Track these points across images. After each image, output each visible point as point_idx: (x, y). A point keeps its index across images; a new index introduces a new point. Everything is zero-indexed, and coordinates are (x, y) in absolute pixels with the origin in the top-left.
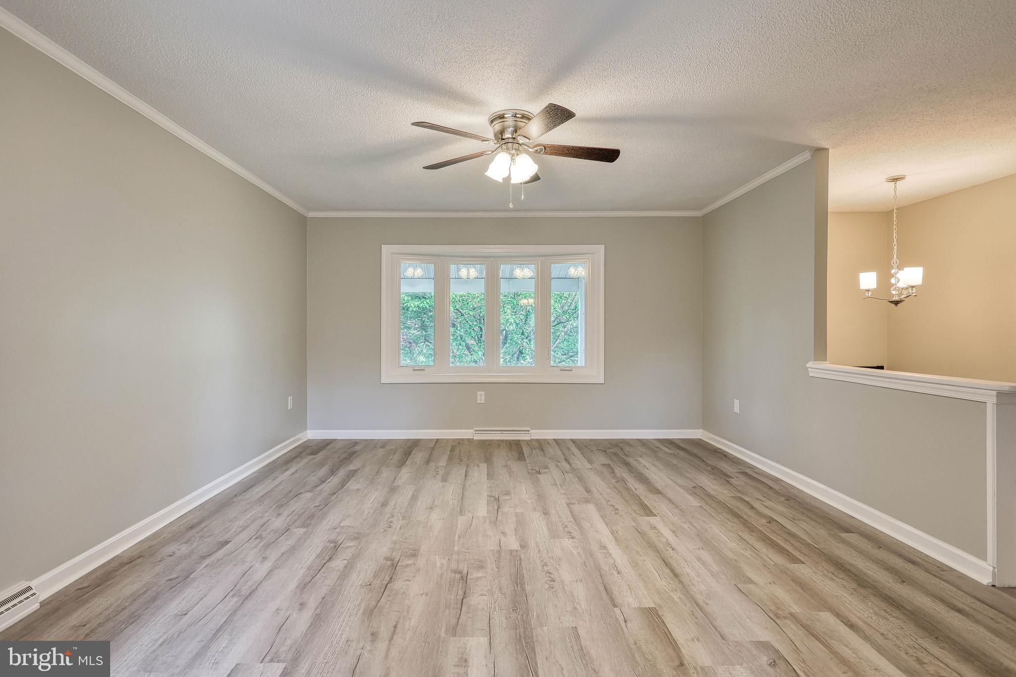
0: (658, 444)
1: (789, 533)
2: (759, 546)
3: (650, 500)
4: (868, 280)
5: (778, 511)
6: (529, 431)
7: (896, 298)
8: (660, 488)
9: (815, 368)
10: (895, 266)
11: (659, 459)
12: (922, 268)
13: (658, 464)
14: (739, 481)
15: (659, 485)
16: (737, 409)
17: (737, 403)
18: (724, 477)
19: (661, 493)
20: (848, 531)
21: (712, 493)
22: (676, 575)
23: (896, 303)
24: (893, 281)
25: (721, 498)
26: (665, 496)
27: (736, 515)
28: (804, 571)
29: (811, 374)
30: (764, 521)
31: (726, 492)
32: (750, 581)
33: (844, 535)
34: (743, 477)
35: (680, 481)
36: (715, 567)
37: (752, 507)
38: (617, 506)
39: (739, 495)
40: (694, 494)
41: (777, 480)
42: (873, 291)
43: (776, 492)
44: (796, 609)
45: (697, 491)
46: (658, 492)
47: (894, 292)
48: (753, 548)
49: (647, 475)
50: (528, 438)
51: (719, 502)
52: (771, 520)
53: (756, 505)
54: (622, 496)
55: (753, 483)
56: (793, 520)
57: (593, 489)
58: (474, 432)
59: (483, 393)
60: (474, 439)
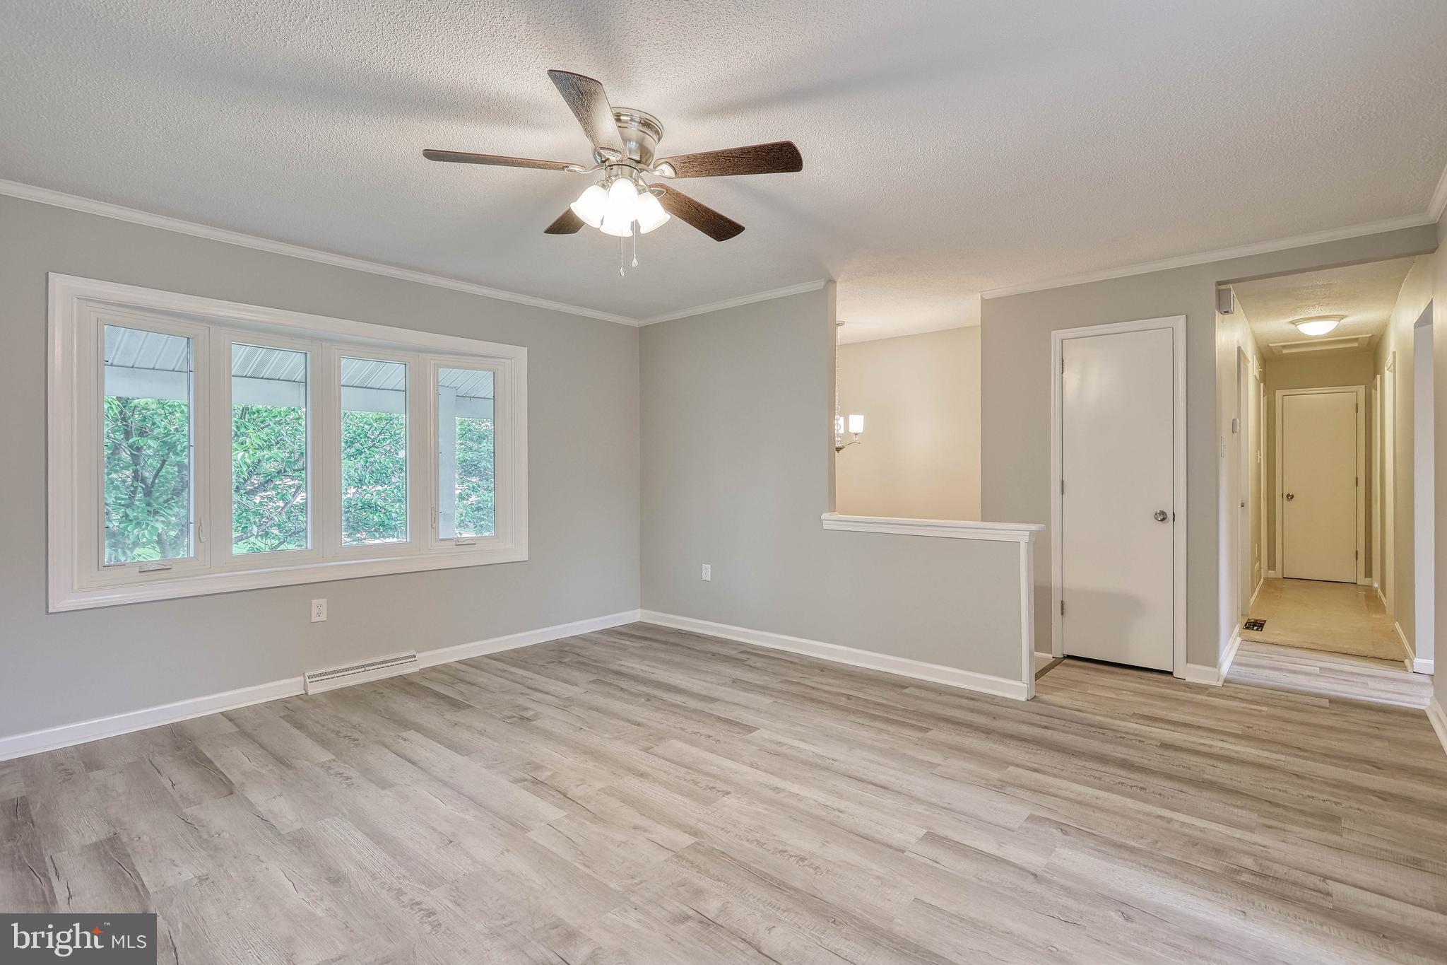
0: (607, 638)
3: (719, 710)
6: (415, 656)
7: (838, 445)
8: (706, 693)
9: (831, 520)
11: (642, 657)
12: (863, 417)
15: (697, 689)
16: (707, 576)
17: (705, 569)
19: (719, 700)
21: (759, 682)
22: (884, 787)
23: (839, 450)
24: (839, 427)
25: (775, 686)
29: (827, 526)
33: (907, 692)
35: (709, 678)
37: (812, 687)
39: (784, 678)
43: (803, 665)
45: (741, 685)
47: (837, 439)
50: (416, 669)
51: (782, 692)
52: (846, 696)
53: (809, 683)
54: (684, 716)
58: (308, 680)
59: (323, 601)
60: (310, 692)
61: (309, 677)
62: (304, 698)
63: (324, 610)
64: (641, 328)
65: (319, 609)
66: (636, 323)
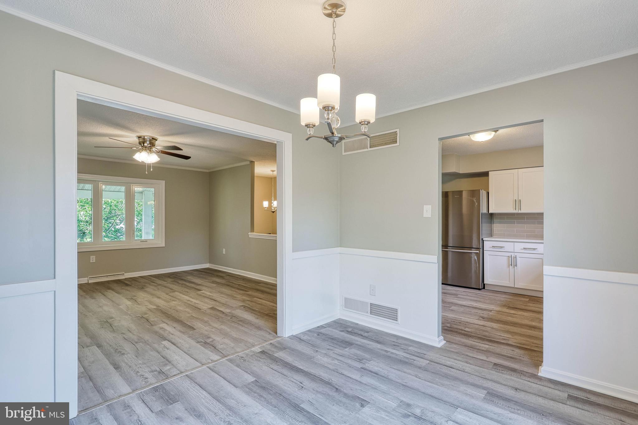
0: (191, 272)
1: (245, 286)
2: (237, 290)
3: (198, 287)
4: (266, 204)
5: (241, 283)
6: (124, 274)
7: (273, 211)
8: (200, 284)
10: (273, 200)
11: (195, 276)
13: (195, 277)
14: (228, 277)
15: (199, 283)
16: (224, 253)
17: (224, 250)
18: (222, 277)
20: (260, 283)
21: (219, 282)
22: (216, 301)
23: (273, 212)
24: (272, 205)
25: (223, 283)
26: (203, 286)
27: (228, 285)
28: (250, 293)
29: (250, 237)
30: (237, 285)
31: (224, 281)
32: (236, 297)
33: (259, 284)
34: (228, 276)
35: (207, 281)
36: (226, 297)
37: (233, 283)
38: (187, 291)
39: (228, 280)
40: (213, 283)
41: (239, 275)
42: (267, 208)
43: (239, 278)
44: (248, 299)
45: (213, 282)
46: (200, 285)
47: (272, 209)
48: (235, 291)
49: (193, 281)
50: (124, 278)
51: (222, 284)
52: (239, 285)
53: (234, 282)
54: (187, 288)
55: (231, 277)
56: (245, 284)
57: (173, 288)
58: (89, 279)
59: (94, 257)
60: (89, 282)
61: (89, 278)
62: (88, 284)
63: (94, 259)
64: (210, 173)
65: (93, 259)
66: (207, 171)
